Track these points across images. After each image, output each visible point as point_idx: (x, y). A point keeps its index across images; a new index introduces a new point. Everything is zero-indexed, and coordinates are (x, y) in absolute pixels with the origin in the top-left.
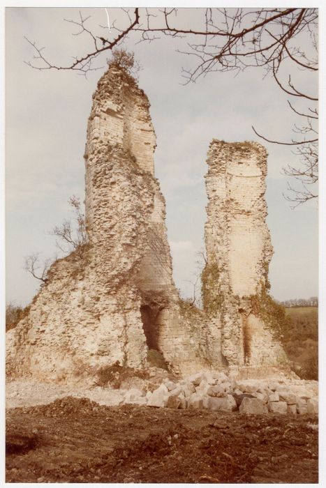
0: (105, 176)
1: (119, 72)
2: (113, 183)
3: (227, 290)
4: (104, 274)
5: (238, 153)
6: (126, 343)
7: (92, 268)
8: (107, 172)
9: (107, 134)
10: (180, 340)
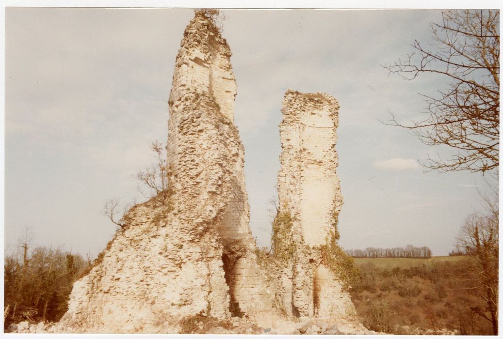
0: (193, 124)
1: (206, 22)
2: (201, 131)
3: (299, 240)
4: (189, 221)
5: (311, 104)
6: (210, 292)
7: (175, 214)
8: (195, 120)
9: (194, 81)
10: (256, 290)
